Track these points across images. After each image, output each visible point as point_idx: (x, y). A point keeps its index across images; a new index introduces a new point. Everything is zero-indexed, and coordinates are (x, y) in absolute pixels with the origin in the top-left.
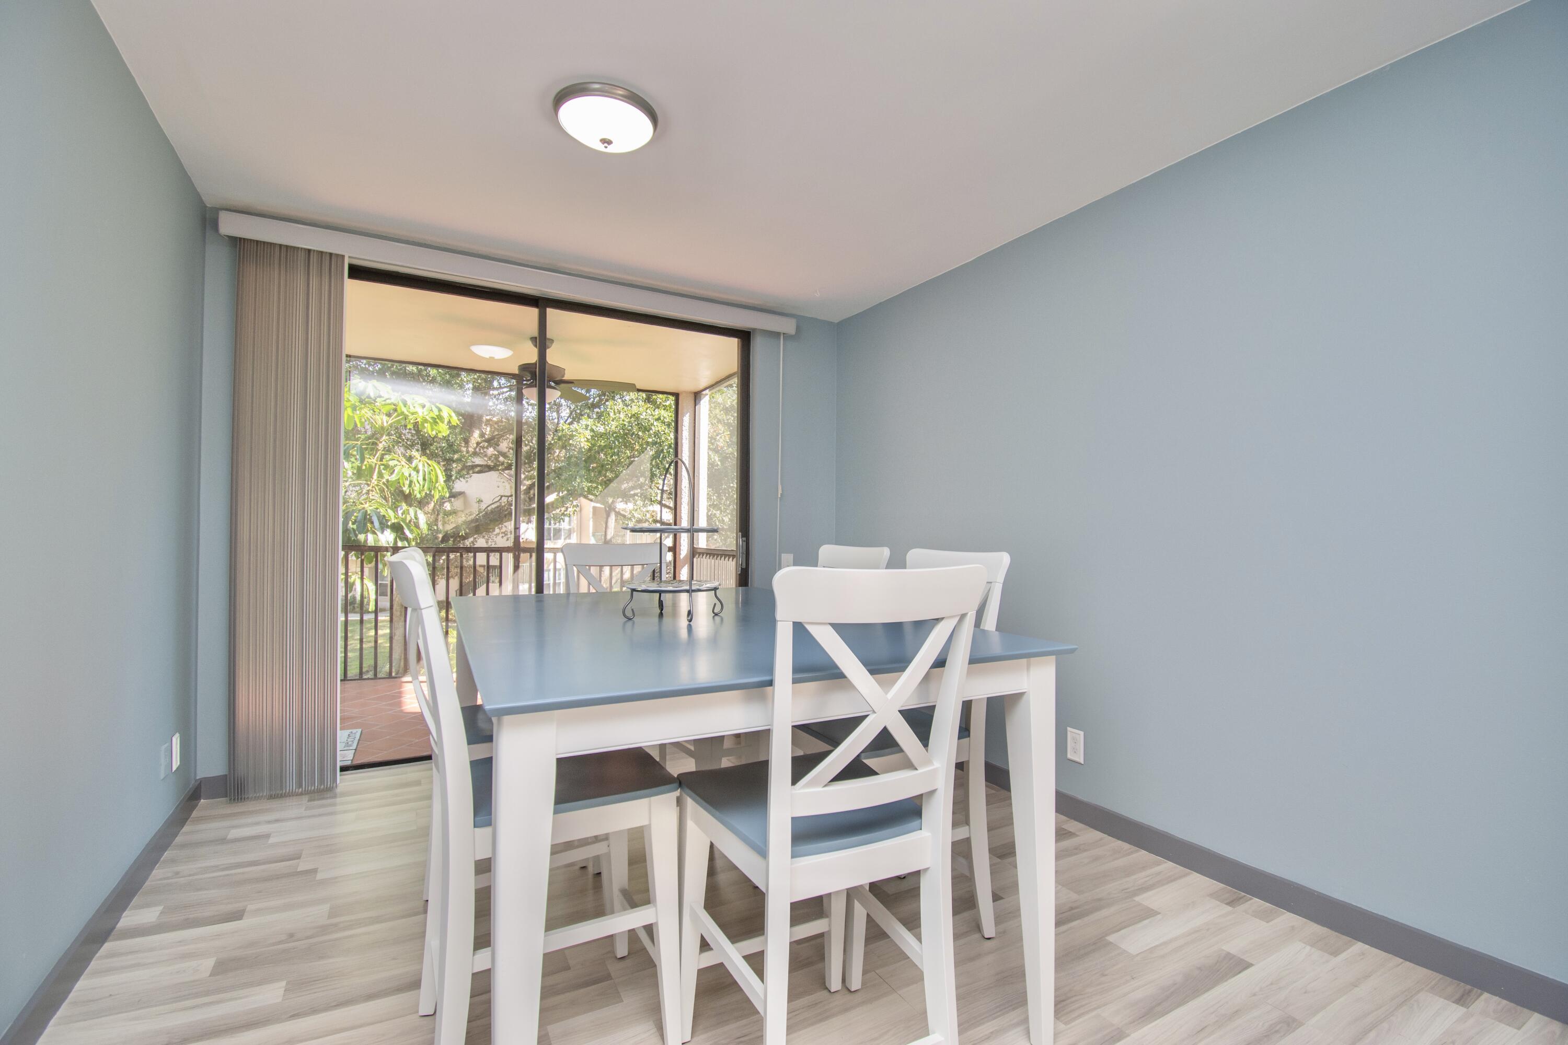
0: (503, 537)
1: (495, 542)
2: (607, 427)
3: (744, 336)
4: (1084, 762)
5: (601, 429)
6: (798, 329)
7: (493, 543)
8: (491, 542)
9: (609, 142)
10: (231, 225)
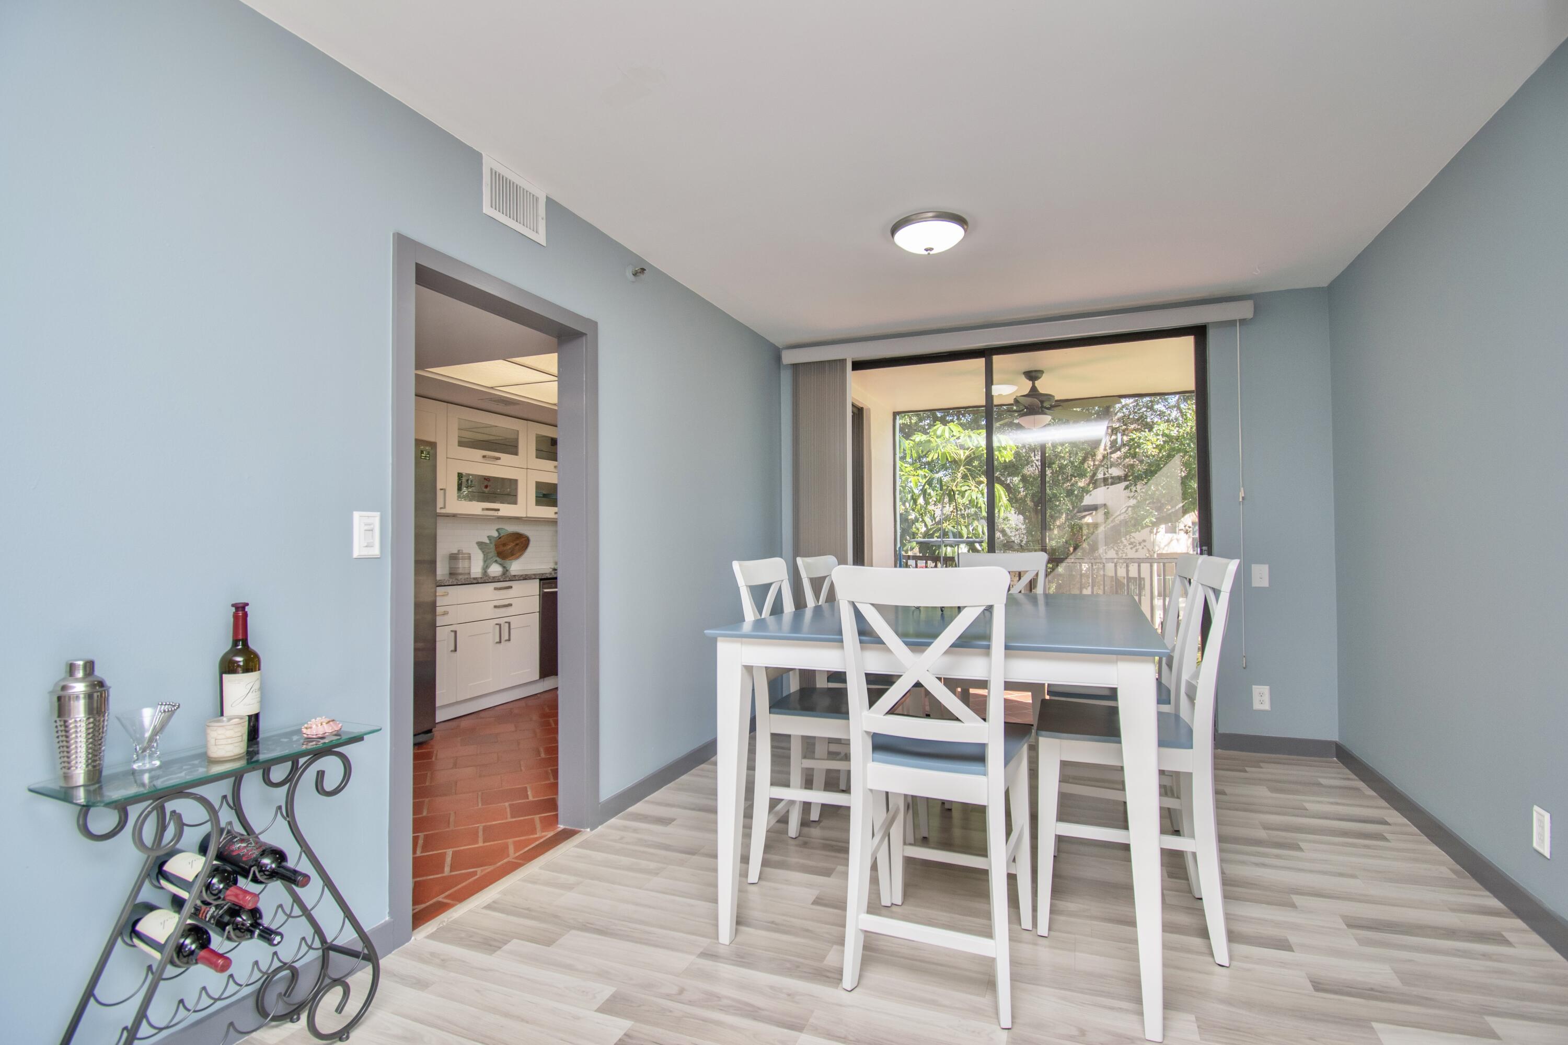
0: (1131, 548)
1: (1126, 553)
2: (1180, 430)
3: (1199, 332)
4: (1551, 857)
5: (1174, 433)
6: (1257, 309)
7: (1124, 555)
8: (1122, 553)
9: (931, 249)
10: (789, 358)
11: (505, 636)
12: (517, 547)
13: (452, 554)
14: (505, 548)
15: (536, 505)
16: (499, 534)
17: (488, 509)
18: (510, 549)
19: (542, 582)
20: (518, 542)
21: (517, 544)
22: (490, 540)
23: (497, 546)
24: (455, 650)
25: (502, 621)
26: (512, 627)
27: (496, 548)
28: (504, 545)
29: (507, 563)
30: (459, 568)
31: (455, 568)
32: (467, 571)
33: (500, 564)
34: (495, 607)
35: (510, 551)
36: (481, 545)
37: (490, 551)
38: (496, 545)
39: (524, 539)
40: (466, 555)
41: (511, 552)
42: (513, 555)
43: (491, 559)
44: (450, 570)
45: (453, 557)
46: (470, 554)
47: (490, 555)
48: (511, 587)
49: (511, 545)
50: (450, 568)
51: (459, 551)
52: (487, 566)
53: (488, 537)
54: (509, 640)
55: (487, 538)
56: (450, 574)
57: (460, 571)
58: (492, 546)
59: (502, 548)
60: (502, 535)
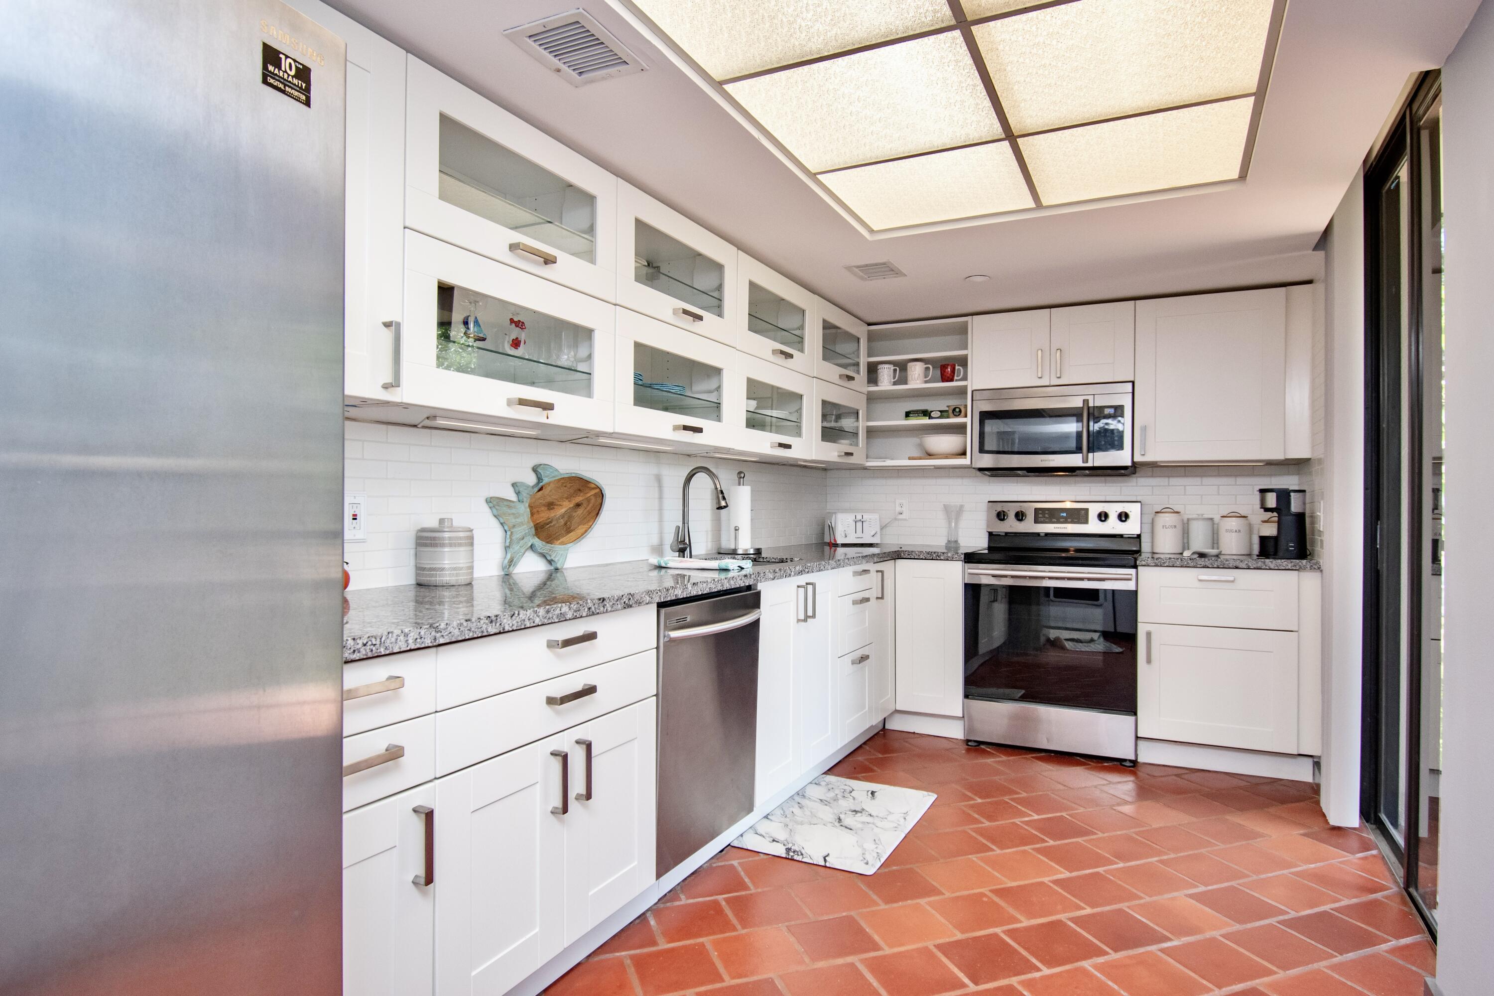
11: (577, 786)
12: (580, 511)
13: (423, 530)
14: (552, 514)
15: (635, 405)
16: (539, 479)
17: (522, 402)
18: (563, 516)
19: (663, 611)
20: (578, 499)
21: (578, 505)
22: (518, 493)
23: (533, 510)
24: (429, 878)
25: (565, 743)
26: (594, 752)
27: (532, 514)
28: (550, 506)
29: (557, 550)
30: (443, 569)
31: (431, 569)
32: (463, 579)
33: (544, 556)
34: (551, 701)
35: (562, 522)
36: (494, 503)
37: (519, 520)
38: (531, 507)
39: (593, 492)
40: (461, 534)
41: (565, 524)
42: (569, 531)
43: (522, 542)
44: (417, 575)
45: (427, 538)
46: (471, 531)
47: (519, 532)
48: (591, 636)
49: (567, 505)
50: (419, 569)
51: (442, 521)
52: (511, 561)
53: (514, 485)
54: (589, 796)
55: (512, 489)
56: (419, 585)
57: (447, 578)
58: (523, 509)
59: (544, 515)
60: (546, 480)
